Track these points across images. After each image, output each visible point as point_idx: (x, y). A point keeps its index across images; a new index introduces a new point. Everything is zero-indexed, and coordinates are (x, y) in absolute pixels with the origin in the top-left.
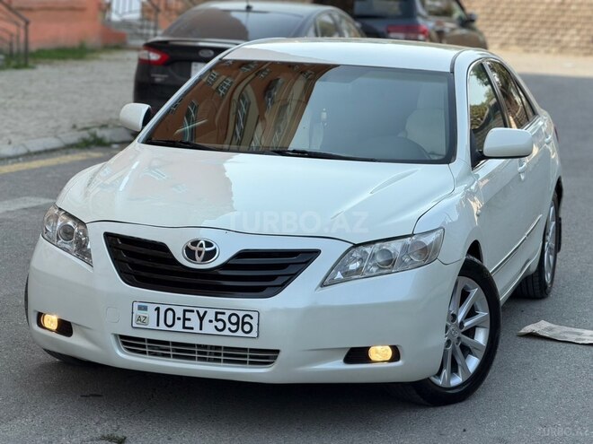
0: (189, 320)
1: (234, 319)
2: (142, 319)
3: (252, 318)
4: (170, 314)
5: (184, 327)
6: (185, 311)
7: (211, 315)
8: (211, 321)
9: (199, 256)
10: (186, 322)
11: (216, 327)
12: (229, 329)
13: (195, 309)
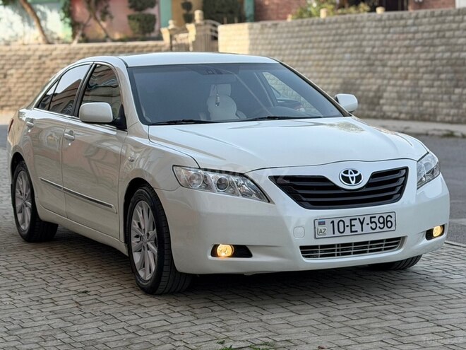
0: (354, 225)
1: (381, 220)
2: (323, 231)
3: (391, 217)
4: (341, 224)
5: (352, 232)
6: (351, 220)
7: (367, 220)
8: (368, 224)
9: (353, 180)
10: (353, 227)
11: (371, 227)
12: (379, 227)
13: (357, 217)
